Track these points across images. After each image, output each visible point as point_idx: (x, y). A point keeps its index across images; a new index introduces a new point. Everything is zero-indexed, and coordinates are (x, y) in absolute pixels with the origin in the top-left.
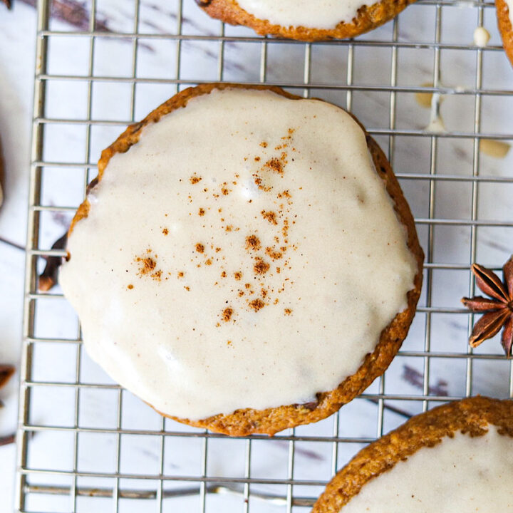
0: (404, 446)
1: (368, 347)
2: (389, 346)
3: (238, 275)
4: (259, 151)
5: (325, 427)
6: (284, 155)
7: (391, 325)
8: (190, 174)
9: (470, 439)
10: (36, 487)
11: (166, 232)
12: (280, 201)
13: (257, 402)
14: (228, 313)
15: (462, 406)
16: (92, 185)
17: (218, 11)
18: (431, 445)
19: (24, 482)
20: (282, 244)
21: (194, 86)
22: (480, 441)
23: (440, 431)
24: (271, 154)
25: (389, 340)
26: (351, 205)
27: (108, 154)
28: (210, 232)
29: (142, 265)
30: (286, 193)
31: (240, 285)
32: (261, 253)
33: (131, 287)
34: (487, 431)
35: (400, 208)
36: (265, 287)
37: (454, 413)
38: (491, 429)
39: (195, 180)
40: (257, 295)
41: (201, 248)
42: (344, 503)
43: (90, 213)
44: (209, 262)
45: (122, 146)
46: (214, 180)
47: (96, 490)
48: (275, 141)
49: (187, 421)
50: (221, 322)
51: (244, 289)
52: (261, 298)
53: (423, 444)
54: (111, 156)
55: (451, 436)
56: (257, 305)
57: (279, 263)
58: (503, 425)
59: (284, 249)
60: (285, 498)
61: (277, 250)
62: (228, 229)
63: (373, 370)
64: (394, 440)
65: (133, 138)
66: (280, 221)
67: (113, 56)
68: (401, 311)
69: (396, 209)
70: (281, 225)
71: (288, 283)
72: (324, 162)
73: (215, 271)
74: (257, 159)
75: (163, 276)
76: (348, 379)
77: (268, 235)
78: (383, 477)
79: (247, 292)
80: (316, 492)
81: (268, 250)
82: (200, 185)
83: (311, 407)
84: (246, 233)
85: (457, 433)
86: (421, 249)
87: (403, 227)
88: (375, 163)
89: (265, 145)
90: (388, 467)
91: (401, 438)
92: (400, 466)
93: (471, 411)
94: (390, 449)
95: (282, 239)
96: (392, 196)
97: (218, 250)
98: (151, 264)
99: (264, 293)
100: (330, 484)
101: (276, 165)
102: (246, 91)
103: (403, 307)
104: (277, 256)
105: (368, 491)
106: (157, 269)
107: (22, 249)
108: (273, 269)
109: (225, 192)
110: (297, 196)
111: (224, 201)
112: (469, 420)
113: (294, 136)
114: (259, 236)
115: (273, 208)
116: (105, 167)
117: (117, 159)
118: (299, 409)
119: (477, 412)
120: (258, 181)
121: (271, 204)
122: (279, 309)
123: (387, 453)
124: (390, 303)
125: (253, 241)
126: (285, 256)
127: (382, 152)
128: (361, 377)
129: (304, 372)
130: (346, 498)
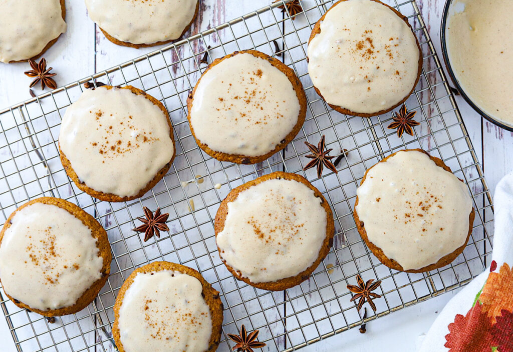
0: (80, 216)
1: (105, 192)
2: (108, 198)
3: (108, 142)
4: (147, 133)
5: (77, 191)
6: (150, 140)
7: (115, 195)
8: (131, 115)
9: (90, 234)
10: (21, 110)
11: (111, 115)
12: (135, 145)
13: (74, 165)
14: (95, 144)
15: (101, 229)
16: (119, 87)
17: (189, 102)
18: (84, 223)
19: (21, 106)
20: (123, 151)
21: (164, 105)
22: (91, 237)
23: (89, 224)
24: (148, 136)
25: (110, 197)
26: (144, 167)
27: (130, 88)
28: (117, 128)
29: (99, 112)
30: (138, 146)
31: (105, 144)
32: (117, 147)
33: (91, 112)
34: (95, 238)
35: (151, 183)
36: (108, 152)
37: (97, 227)
38: (96, 239)
39: (130, 117)
40: (104, 151)
41: (111, 128)
42: (55, 205)
43: (109, 90)
44: (108, 132)
45: (134, 91)
46: (133, 123)
47: (28, 129)
48: (153, 136)
49: (60, 147)
50: (92, 144)
51: (104, 146)
52: (104, 152)
53: (83, 221)
54: (129, 89)
55: (89, 228)
56: (101, 152)
57: (117, 153)
58: (99, 243)
59: (121, 153)
60: (51, 187)
61: (120, 151)
62: (120, 133)
63: (99, 196)
64: (81, 212)
65: (138, 93)
66: (130, 148)
67: (165, 75)
68: (120, 197)
69: (150, 182)
70: (128, 149)
71: (111, 159)
72: (153, 154)
73: (106, 135)
74: (145, 133)
75: (98, 120)
76: (93, 190)
77: (124, 146)
78: (68, 213)
79: (104, 147)
80: (57, 196)
81: (119, 148)
82: (130, 119)
83: (79, 182)
84: (121, 139)
85: (91, 230)
86: (143, 195)
87: (145, 186)
88: (162, 169)
89: (150, 133)
90: (72, 213)
91: (82, 214)
92: (73, 216)
93: (100, 232)
94: (78, 212)
95: (124, 151)
96: (154, 179)
97: (113, 133)
98: (100, 115)
99: (106, 153)
100: (60, 199)
101: (145, 139)
102: (166, 122)
103: (121, 197)
104: (118, 151)
105: (62, 211)
106: (99, 117)
107: (95, 73)
108: (114, 152)
109: (131, 128)
110: (139, 150)
111: (128, 129)
112: (96, 232)
113: (157, 141)
114: (122, 143)
115: (132, 145)
116: (126, 89)
117: (129, 92)
118: (77, 179)
119: (100, 233)
120: (138, 136)
121: (133, 143)
122: (103, 159)
123: (76, 211)
124: (121, 192)
125: (120, 142)
126: (119, 154)
127: (168, 170)
128: (95, 193)
129: (88, 175)
130: (57, 205)
